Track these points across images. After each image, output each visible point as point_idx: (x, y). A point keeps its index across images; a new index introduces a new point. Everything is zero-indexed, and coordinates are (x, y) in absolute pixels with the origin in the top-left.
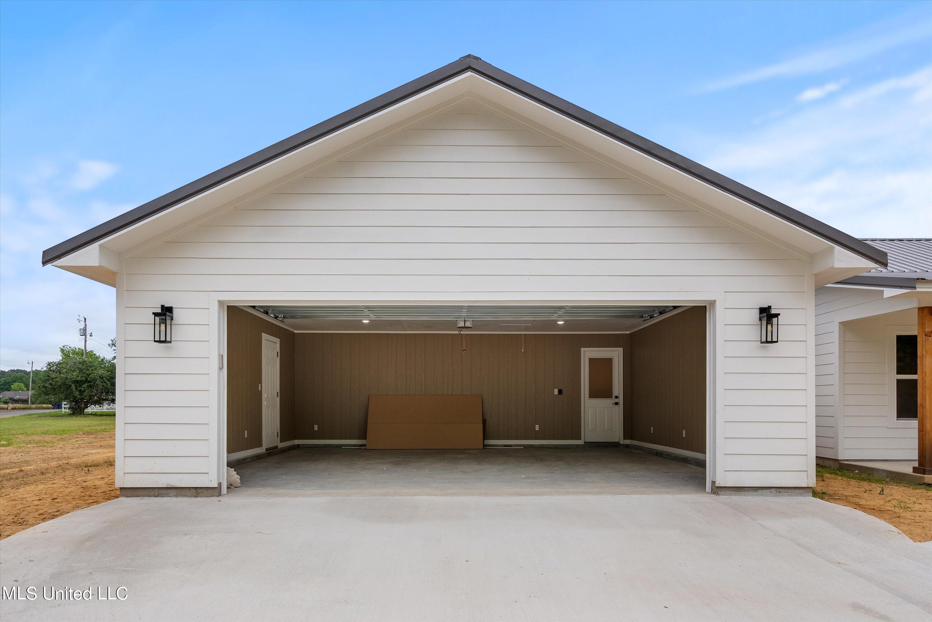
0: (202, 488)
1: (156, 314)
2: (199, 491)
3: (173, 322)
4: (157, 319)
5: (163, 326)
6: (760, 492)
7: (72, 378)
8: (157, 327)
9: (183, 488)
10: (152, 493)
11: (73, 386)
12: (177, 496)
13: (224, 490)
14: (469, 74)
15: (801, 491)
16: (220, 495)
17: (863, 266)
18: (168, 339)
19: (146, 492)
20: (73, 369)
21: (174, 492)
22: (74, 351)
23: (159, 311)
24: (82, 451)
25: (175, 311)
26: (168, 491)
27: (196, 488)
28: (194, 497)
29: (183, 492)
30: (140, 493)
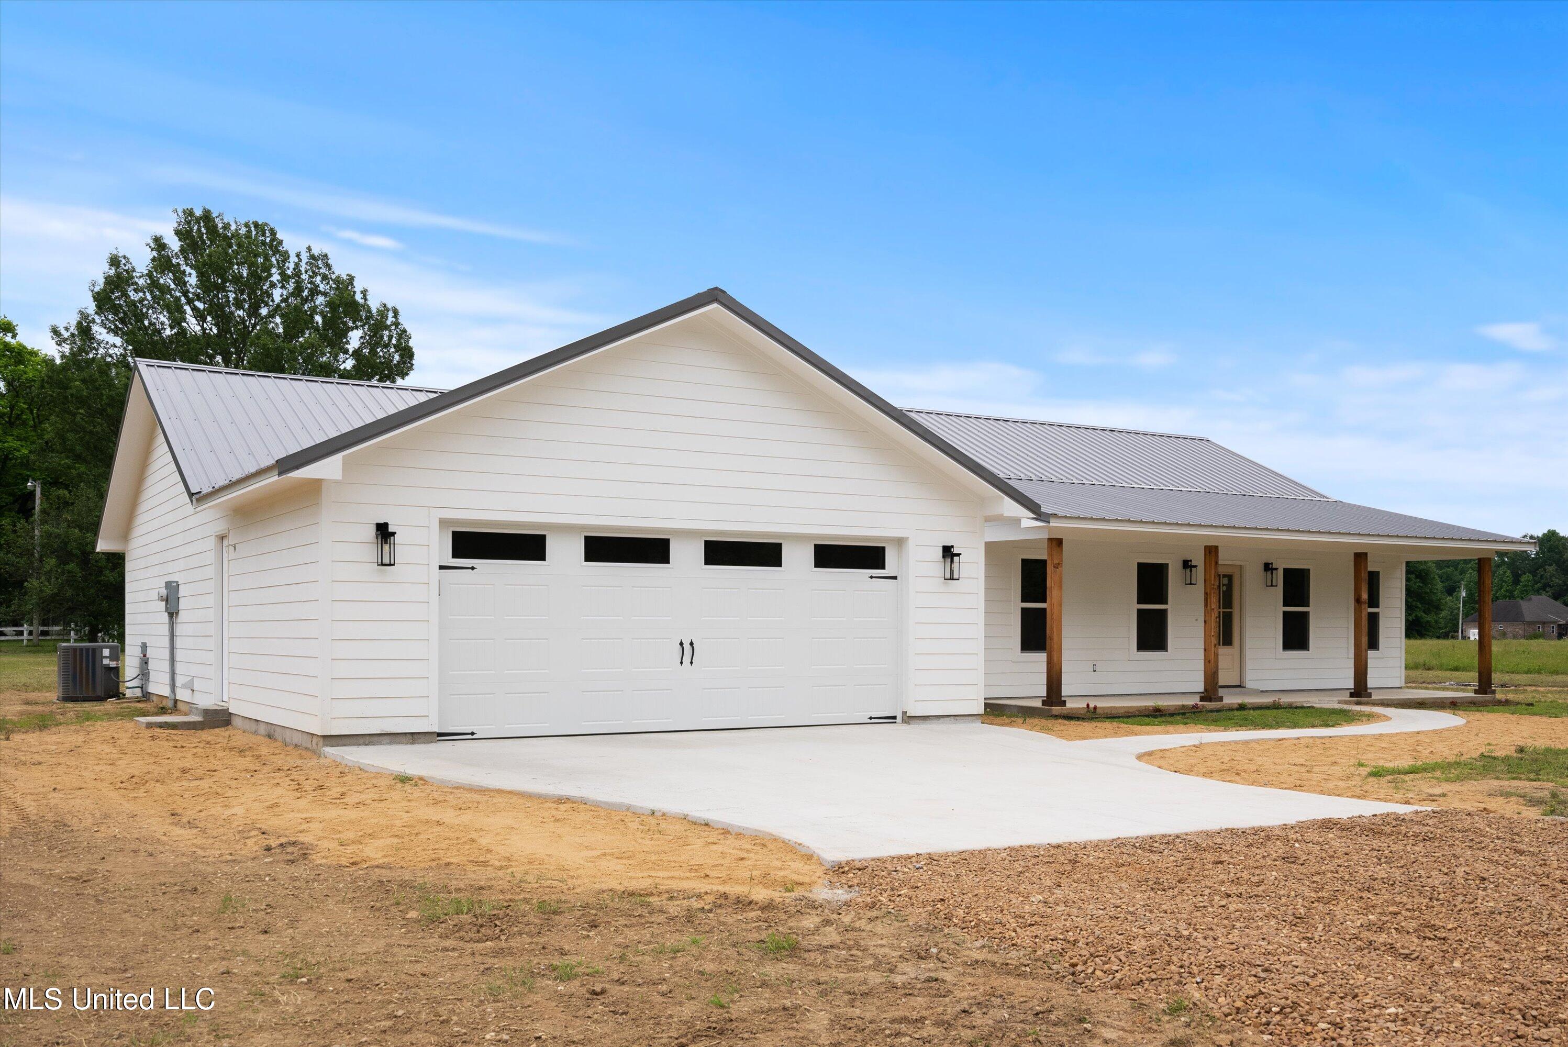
0: (419, 733)
2: (415, 736)
5: (386, 547)
6: (942, 720)
8: (380, 546)
9: (398, 734)
10: (361, 740)
12: (390, 743)
14: (713, 305)
15: (973, 718)
16: (435, 741)
18: (386, 560)
19: (354, 740)
21: (386, 739)
26: (381, 738)
27: (412, 734)
28: (411, 744)
29: (398, 739)
30: (347, 741)
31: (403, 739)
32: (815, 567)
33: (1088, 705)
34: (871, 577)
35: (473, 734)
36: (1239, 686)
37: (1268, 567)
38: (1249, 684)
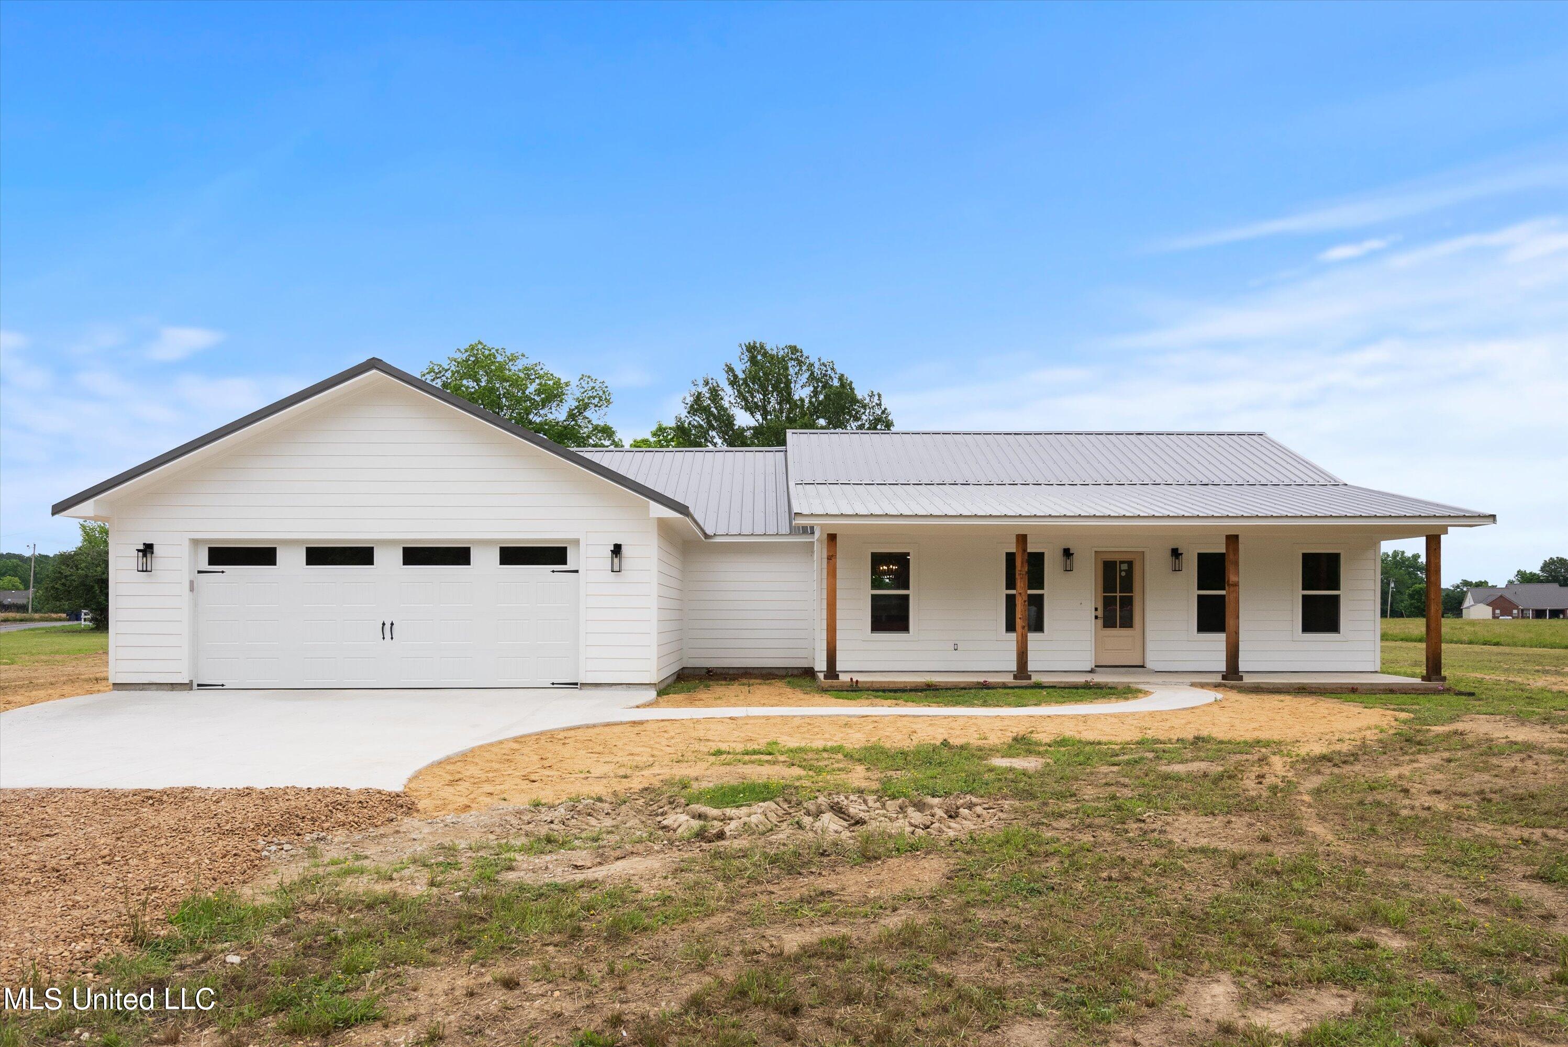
0: (176, 684)
1: (139, 551)
3: (153, 556)
4: (141, 554)
5: (145, 559)
6: (614, 687)
7: (95, 576)
8: (140, 559)
10: (138, 687)
11: (96, 587)
12: (157, 690)
13: (195, 686)
14: (374, 371)
15: (646, 686)
16: (191, 689)
17: (671, 516)
18: (149, 569)
19: (133, 687)
20: (96, 562)
21: (154, 687)
22: (102, 527)
23: (142, 547)
24: (96, 669)
25: (155, 548)
26: (151, 686)
27: (172, 684)
28: (171, 691)
29: (162, 687)
30: (128, 687)
31: (166, 687)
32: (501, 564)
33: (851, 679)
34: (553, 571)
35: (223, 685)
36: (1143, 667)
37: (1176, 553)
38: (1149, 665)
